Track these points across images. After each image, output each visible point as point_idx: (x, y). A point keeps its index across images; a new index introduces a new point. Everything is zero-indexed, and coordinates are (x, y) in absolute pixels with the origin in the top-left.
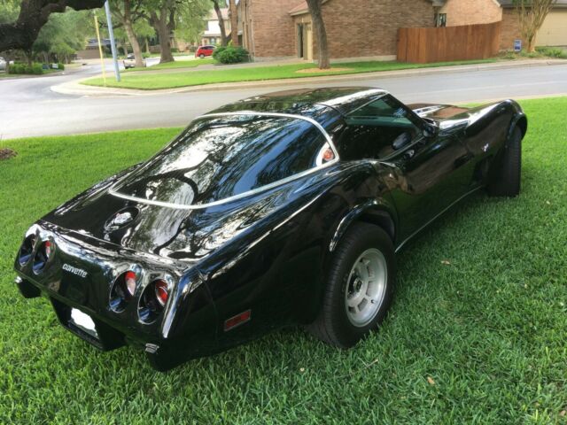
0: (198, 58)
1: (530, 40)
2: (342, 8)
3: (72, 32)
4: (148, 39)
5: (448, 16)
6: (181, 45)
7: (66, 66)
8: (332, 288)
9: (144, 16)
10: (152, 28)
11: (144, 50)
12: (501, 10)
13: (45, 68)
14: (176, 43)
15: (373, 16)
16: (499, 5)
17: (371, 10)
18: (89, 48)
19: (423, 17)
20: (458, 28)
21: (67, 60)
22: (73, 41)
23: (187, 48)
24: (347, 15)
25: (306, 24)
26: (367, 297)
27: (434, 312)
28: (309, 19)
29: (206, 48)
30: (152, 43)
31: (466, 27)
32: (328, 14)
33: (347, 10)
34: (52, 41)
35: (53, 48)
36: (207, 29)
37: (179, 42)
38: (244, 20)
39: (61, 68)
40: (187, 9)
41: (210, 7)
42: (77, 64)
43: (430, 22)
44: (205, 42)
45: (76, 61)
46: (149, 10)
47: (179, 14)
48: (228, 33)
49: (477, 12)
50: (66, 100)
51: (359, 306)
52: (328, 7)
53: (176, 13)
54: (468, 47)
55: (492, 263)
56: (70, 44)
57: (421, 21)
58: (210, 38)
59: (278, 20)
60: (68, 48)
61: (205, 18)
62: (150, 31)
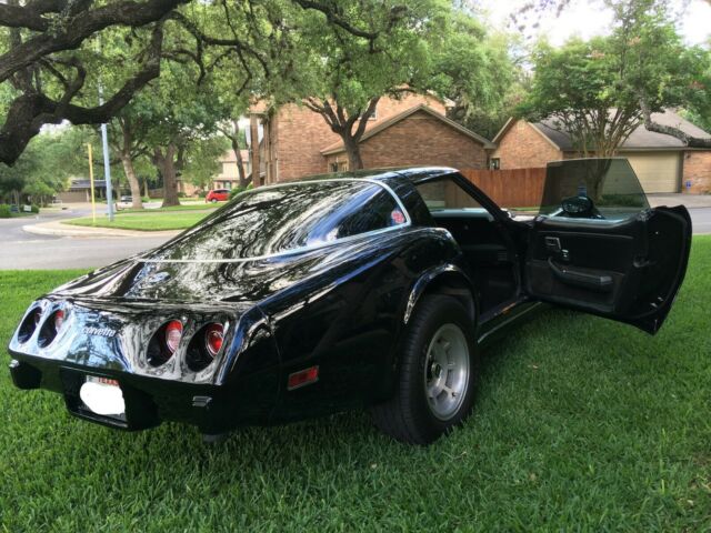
0: (209, 203)
1: (596, 187)
2: (382, 147)
3: (53, 169)
4: (148, 182)
5: (502, 161)
6: (189, 189)
7: (41, 209)
8: (410, 360)
9: (147, 153)
10: (155, 168)
11: (142, 194)
12: (561, 153)
13: (14, 210)
14: (182, 186)
15: (416, 157)
16: (558, 148)
17: (416, 151)
18: (72, 190)
19: (474, 159)
20: (514, 172)
21: (42, 203)
22: (53, 181)
23: (196, 193)
24: (389, 155)
25: (342, 164)
26: (446, 389)
27: (526, 408)
28: (346, 158)
29: (219, 192)
30: (152, 185)
31: (523, 171)
32: (366, 153)
33: (388, 150)
34: (27, 179)
35: (27, 188)
36: (221, 172)
37: (185, 185)
38: (267, 160)
39: (35, 211)
40: (199, 149)
41: (227, 146)
42: (56, 208)
43: (483, 165)
44: (219, 186)
45: (53, 205)
46: (154, 146)
47: (189, 153)
48: (247, 175)
49: (534, 156)
50: (43, 241)
51: (438, 397)
52: (366, 146)
53: (185, 151)
54: (527, 193)
55: (587, 364)
56: (50, 184)
57: (472, 164)
58: (224, 182)
59: (308, 160)
60: (47, 188)
61: (221, 159)
62: (152, 171)
